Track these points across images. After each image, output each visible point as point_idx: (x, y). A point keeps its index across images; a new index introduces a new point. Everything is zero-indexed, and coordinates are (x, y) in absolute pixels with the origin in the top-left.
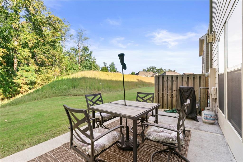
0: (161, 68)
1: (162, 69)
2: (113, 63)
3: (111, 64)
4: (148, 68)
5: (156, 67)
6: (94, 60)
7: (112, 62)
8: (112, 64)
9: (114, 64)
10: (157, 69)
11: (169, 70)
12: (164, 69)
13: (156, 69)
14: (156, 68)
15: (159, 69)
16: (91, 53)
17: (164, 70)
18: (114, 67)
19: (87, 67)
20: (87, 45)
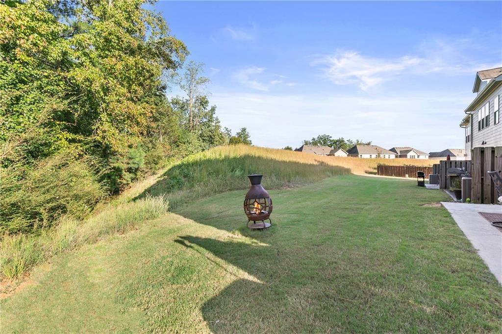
0: (342, 138)
1: (345, 140)
2: (244, 130)
3: (240, 131)
4: (314, 139)
5: (331, 137)
6: (217, 124)
7: (243, 127)
8: (242, 131)
9: (247, 130)
10: (333, 140)
11: (358, 141)
12: (348, 139)
13: (331, 141)
14: (331, 139)
15: (337, 141)
16: (213, 109)
17: (346, 142)
18: (246, 136)
19: (206, 138)
20: (205, 94)
